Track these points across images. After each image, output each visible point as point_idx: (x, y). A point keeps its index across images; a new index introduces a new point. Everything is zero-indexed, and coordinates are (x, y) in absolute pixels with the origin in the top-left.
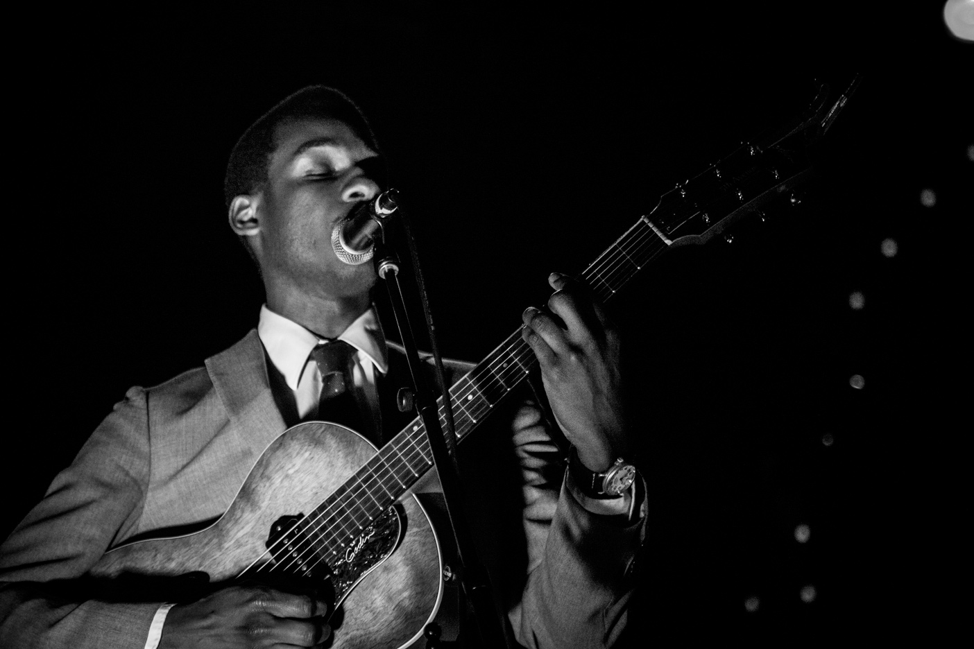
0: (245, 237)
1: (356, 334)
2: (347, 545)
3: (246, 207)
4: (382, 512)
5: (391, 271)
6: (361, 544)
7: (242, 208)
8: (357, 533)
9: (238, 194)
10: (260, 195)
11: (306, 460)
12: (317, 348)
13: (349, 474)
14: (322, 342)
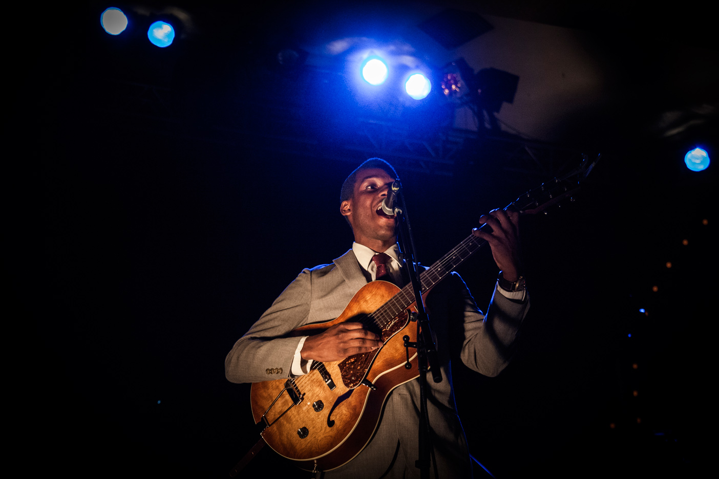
0: (347, 216)
1: (390, 252)
2: (387, 324)
3: (346, 205)
4: (402, 311)
5: (399, 212)
6: (392, 323)
7: (345, 205)
8: (391, 319)
9: (344, 200)
10: (351, 199)
11: (373, 295)
12: (375, 255)
13: (388, 299)
14: (377, 254)
